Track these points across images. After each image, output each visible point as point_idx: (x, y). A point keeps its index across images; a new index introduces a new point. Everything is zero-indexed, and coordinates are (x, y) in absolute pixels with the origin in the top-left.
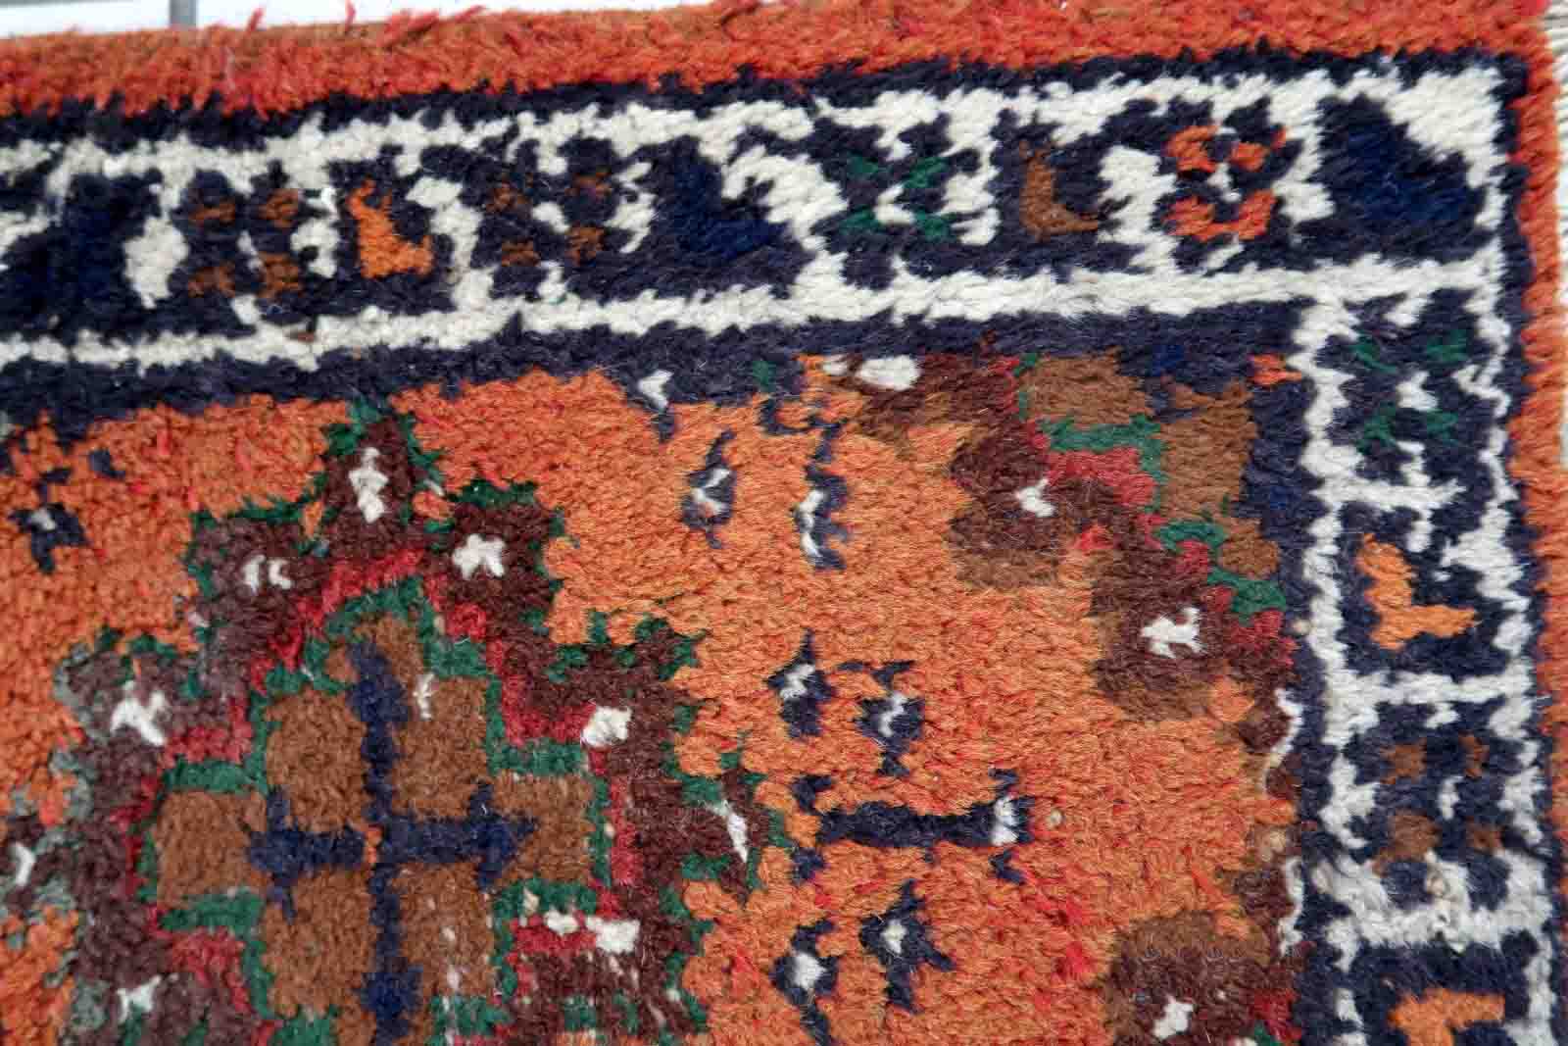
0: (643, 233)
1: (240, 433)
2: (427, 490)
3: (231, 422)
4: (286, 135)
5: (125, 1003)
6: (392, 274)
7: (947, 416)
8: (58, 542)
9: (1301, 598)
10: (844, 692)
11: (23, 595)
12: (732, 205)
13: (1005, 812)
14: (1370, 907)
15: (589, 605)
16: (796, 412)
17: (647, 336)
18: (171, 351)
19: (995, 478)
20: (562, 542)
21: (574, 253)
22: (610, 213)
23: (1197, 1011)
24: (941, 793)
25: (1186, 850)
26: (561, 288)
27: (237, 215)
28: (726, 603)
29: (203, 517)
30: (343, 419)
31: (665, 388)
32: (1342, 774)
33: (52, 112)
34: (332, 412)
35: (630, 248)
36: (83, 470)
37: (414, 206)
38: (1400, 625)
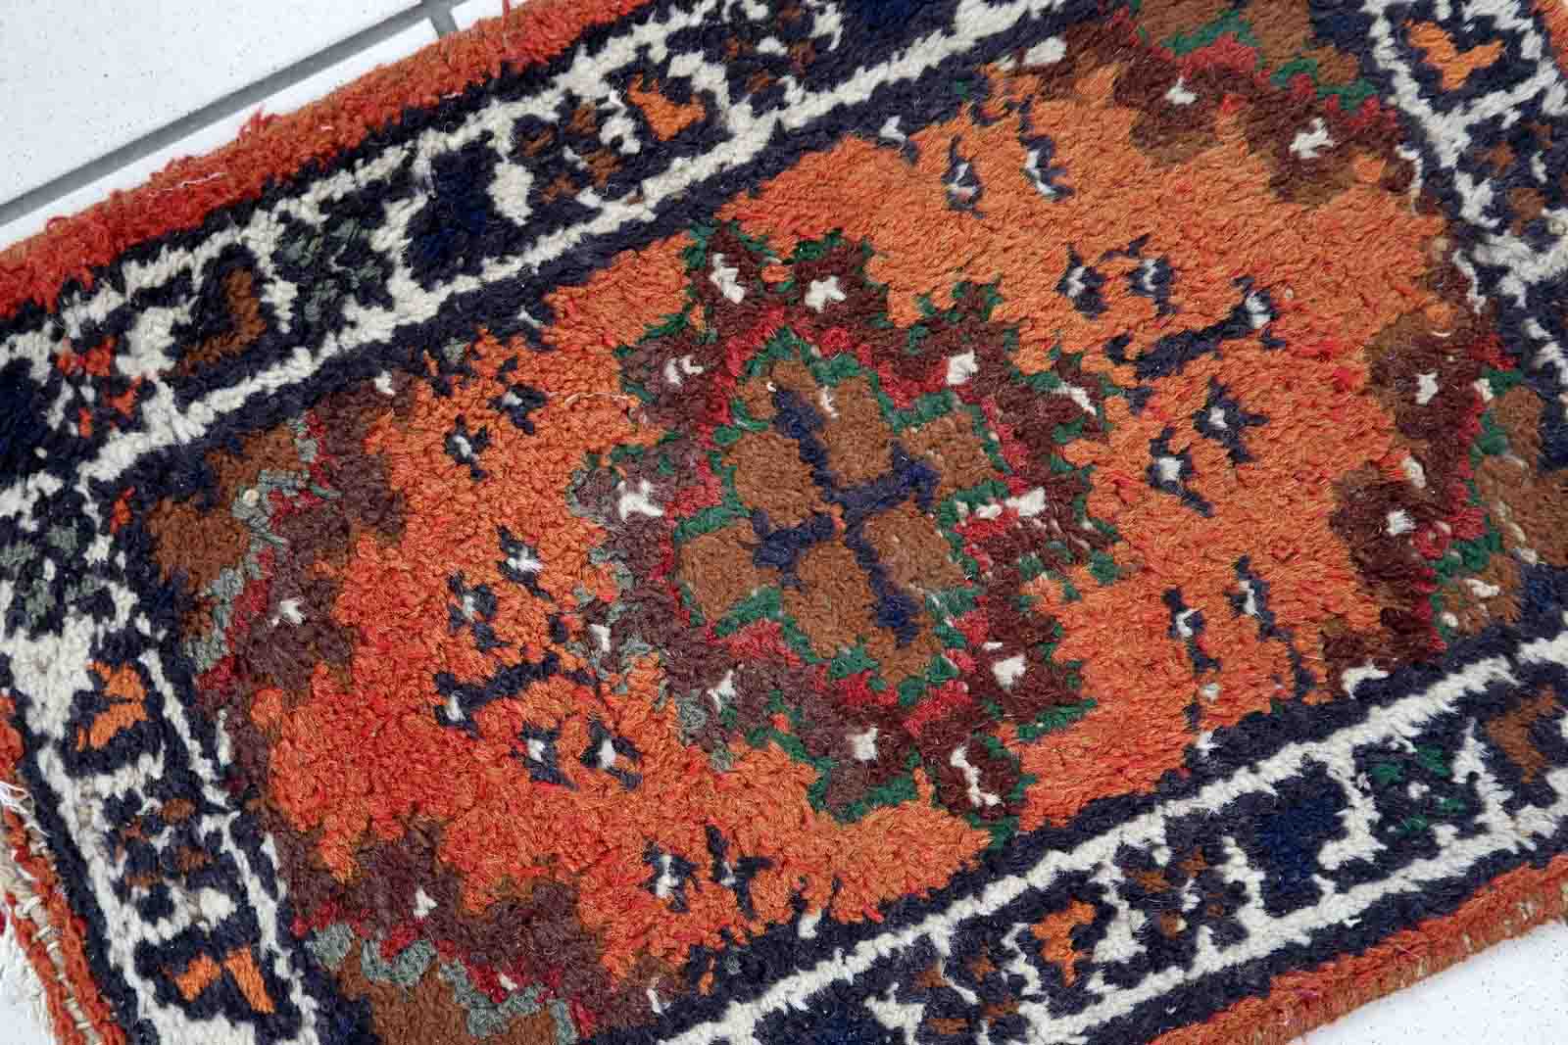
0: (838, 32)
1: (623, 282)
2: (769, 264)
3: (615, 277)
4: (565, 70)
5: (716, 697)
6: (680, 131)
7: (1097, 66)
8: (531, 410)
9: (1384, 82)
10: (1110, 274)
11: (521, 454)
13: (1254, 304)
15: (913, 293)
16: (995, 105)
17: (872, 98)
18: (550, 248)
19: (1147, 92)
20: (876, 259)
21: (799, 64)
22: (811, 27)
23: (1440, 376)
24: (1207, 311)
25: (1385, 276)
26: (800, 91)
27: (556, 137)
28: (1005, 250)
29: (621, 350)
30: (689, 243)
31: (899, 128)
32: (1463, 183)
33: (397, 121)
34: (683, 240)
35: (834, 45)
36: (525, 353)
37: (676, 79)
38: (1456, 71)
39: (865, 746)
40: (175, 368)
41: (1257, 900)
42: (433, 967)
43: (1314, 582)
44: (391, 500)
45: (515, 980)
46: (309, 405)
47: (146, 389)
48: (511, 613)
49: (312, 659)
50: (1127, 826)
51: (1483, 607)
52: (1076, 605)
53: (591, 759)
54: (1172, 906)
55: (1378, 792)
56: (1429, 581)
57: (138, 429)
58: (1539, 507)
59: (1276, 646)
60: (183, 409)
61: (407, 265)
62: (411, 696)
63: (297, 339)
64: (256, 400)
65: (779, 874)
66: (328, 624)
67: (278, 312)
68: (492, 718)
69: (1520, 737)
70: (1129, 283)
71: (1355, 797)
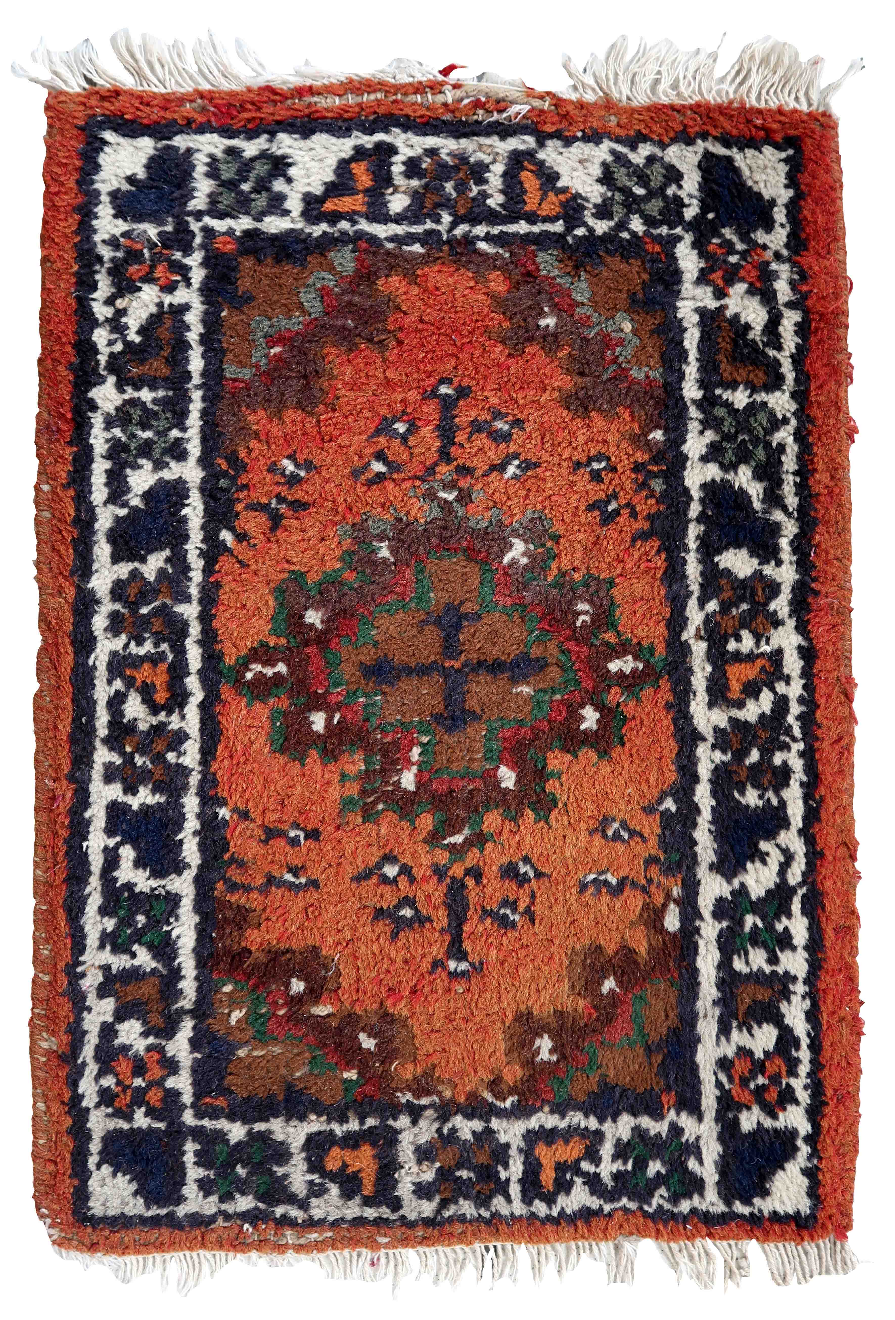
0: (743, 801)
1: (652, 603)
2: (622, 694)
3: (657, 600)
4: (797, 628)
5: (382, 545)
6: (728, 679)
7: (651, 945)
8: (602, 514)
9: (560, 1110)
10: (521, 892)
11: (577, 496)
12: (756, 845)
13: (464, 966)
14: (416, 1135)
15: (565, 770)
16: (654, 872)
17: (693, 802)
18: (693, 569)
19: (620, 967)
20: (595, 758)
21: (735, 768)
22: (753, 786)
23: (371, 1053)
24: (473, 937)
25: (444, 1050)
26: (717, 761)
27: (758, 602)
28: (565, 837)
29: (611, 583)
30: (657, 654)
31: (668, 810)
32: (478, 1125)
33: (812, 513)
34: (661, 650)
35: (736, 794)
36: (636, 526)
37: (760, 691)
38: (544, 1154)
39: (313, 617)
40: (724, 316)
41: (122, 798)
42: (304, 312)
43: (286, 920)
44: (586, 408)
45: (275, 355)
46: (665, 385)
47: (720, 294)
48: (486, 449)
49: (515, 321)
50: (197, 746)
51: (226, 1011)
52: (337, 777)
53: (380, 456)
54: (141, 749)
55: (152, 897)
56: (255, 988)
57: (698, 278)
58: (268, 1071)
59: (260, 881)
60: (698, 310)
61: (722, 480)
62: (467, 369)
63: (708, 395)
64: (683, 355)
65: (264, 534)
66: (530, 339)
67: (730, 392)
68: (431, 410)
69: (143, 994)
70: (511, 899)
71: (153, 883)
